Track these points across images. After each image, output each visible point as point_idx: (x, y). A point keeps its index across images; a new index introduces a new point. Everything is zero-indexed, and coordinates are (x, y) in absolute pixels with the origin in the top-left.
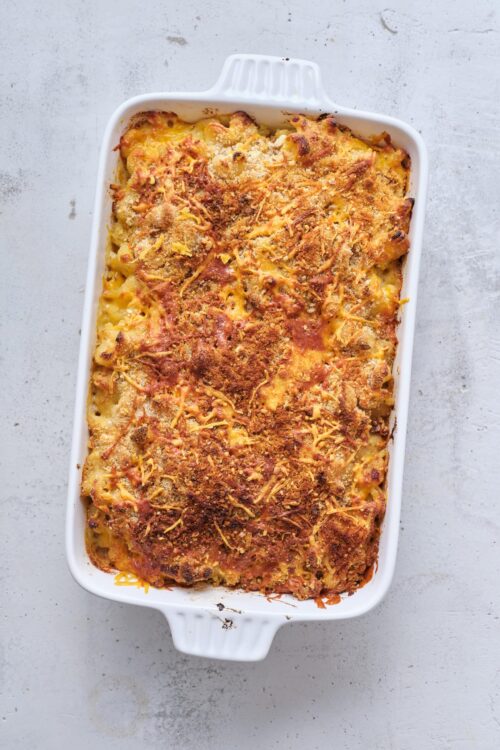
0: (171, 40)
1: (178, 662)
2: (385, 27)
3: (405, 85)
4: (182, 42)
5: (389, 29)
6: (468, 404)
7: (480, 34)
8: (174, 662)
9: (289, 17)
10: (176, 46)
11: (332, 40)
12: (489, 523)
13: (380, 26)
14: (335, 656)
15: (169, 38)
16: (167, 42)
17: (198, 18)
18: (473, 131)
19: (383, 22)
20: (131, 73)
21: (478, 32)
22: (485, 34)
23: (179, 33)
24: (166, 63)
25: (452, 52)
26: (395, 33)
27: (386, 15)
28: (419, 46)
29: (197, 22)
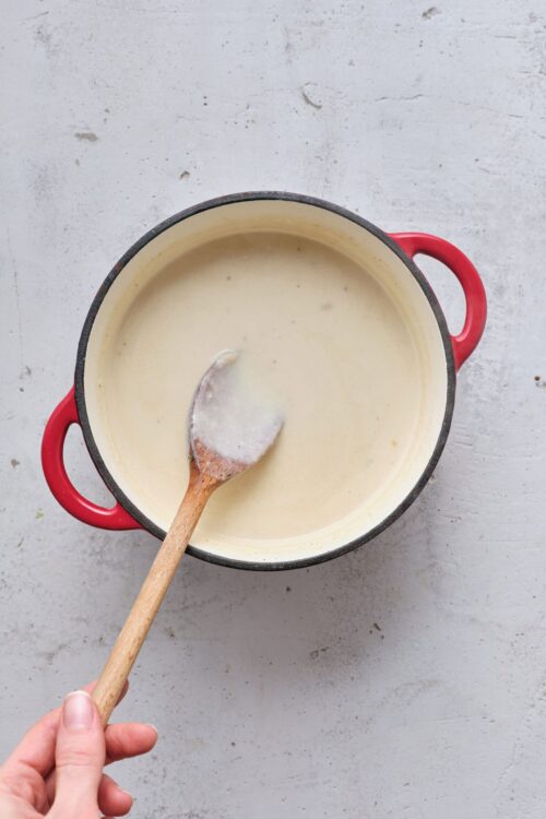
0: (81, 136)
1: (155, 811)
2: (308, 102)
3: (336, 162)
4: (92, 138)
5: (312, 104)
6: (438, 495)
7: (408, 101)
8: (151, 812)
9: (204, 101)
10: (85, 144)
11: (253, 121)
12: (473, 620)
13: (303, 102)
14: (325, 783)
15: (78, 135)
16: (76, 139)
17: (107, 111)
18: (412, 204)
19: (305, 98)
20: (40, 176)
21: (408, 98)
22: (415, 100)
23: (88, 128)
24: (77, 162)
25: (382, 123)
26: (319, 107)
27: (308, 89)
28: (347, 119)
29: (106, 115)
